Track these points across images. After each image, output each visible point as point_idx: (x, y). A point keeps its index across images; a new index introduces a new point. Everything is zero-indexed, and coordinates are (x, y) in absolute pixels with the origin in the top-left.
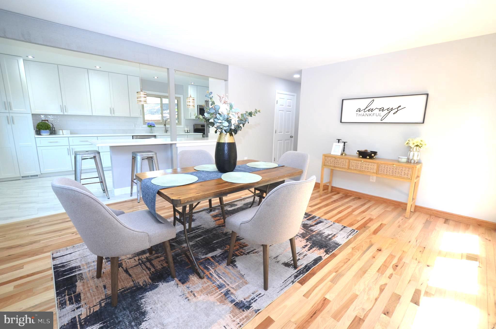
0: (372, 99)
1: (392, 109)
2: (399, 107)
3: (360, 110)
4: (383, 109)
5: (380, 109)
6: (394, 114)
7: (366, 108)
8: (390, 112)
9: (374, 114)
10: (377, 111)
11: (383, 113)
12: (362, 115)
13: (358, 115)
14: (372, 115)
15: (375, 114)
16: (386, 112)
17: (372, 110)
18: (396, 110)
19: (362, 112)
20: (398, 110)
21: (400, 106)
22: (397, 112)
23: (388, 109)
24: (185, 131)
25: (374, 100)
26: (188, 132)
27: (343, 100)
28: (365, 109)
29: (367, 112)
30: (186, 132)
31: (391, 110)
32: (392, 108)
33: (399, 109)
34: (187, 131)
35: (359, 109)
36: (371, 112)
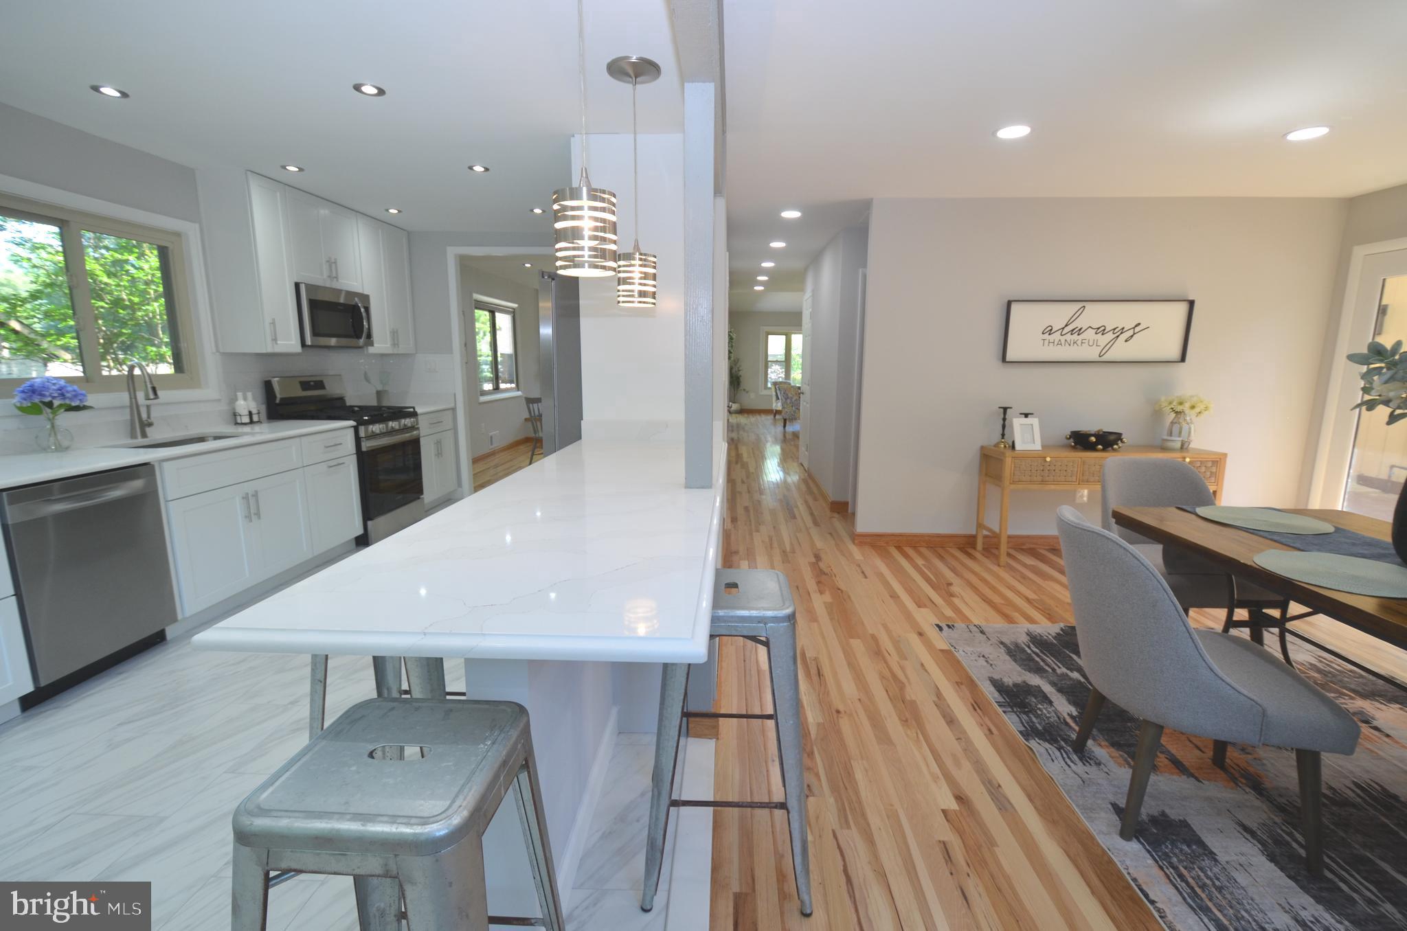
0: (1081, 304)
1: (1123, 331)
2: (1136, 326)
3: (1051, 330)
4: (1104, 330)
5: (1099, 328)
6: (1126, 341)
7: (1066, 325)
8: (1118, 336)
9: (1083, 341)
10: (1090, 334)
11: (1104, 340)
12: (1056, 343)
13: (1046, 342)
14: (1079, 342)
15: (1086, 341)
16: (1110, 336)
17: (1080, 331)
18: (1131, 332)
19: (1056, 336)
20: (1134, 334)
21: (1139, 324)
22: (1132, 336)
23: (1114, 329)
24: (235, 415)
25: (1084, 307)
26: (255, 418)
27: (1009, 303)
28: (1063, 328)
29: (1069, 337)
30: (246, 420)
31: (1122, 333)
32: (1123, 328)
33: (1137, 329)
34: (250, 414)
35: (1050, 328)
36: (1078, 335)
